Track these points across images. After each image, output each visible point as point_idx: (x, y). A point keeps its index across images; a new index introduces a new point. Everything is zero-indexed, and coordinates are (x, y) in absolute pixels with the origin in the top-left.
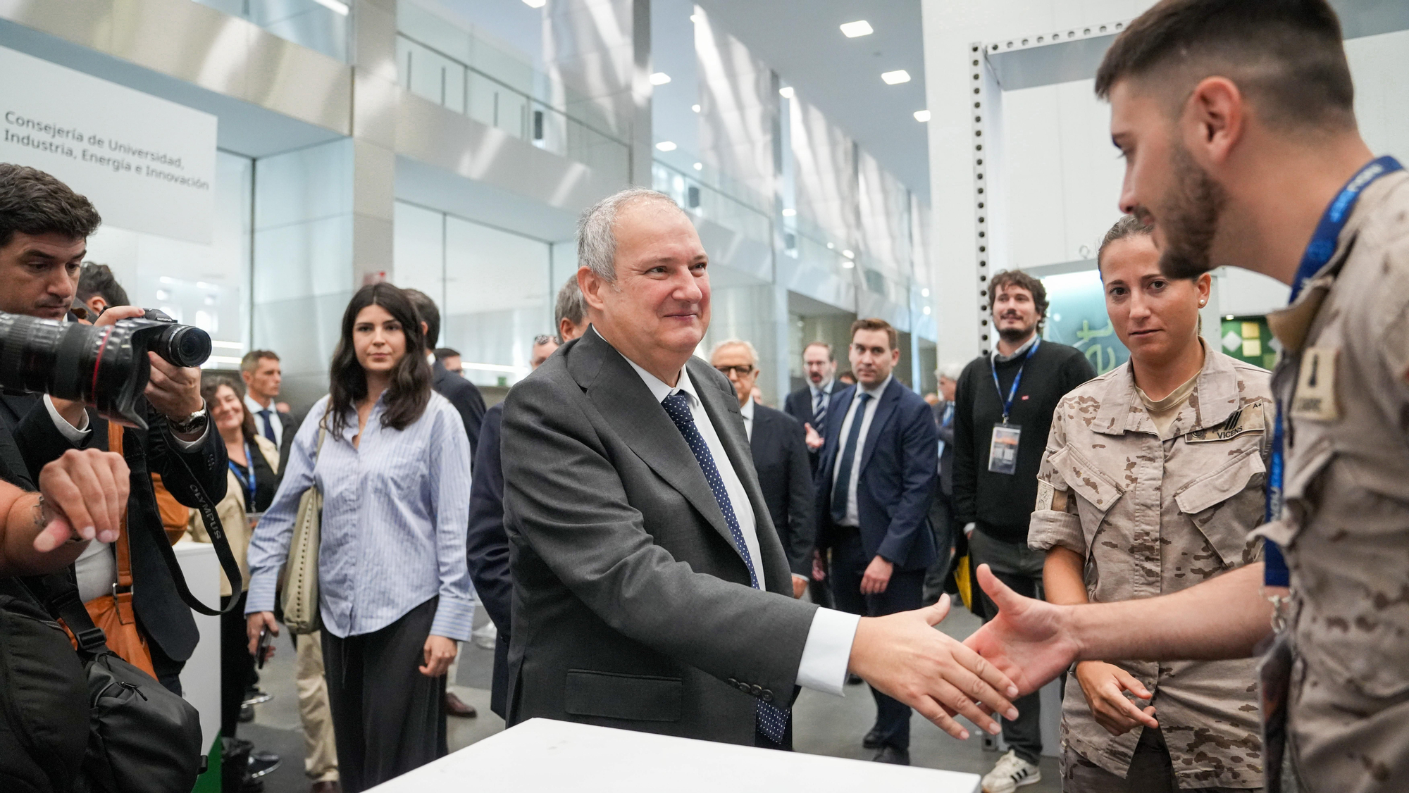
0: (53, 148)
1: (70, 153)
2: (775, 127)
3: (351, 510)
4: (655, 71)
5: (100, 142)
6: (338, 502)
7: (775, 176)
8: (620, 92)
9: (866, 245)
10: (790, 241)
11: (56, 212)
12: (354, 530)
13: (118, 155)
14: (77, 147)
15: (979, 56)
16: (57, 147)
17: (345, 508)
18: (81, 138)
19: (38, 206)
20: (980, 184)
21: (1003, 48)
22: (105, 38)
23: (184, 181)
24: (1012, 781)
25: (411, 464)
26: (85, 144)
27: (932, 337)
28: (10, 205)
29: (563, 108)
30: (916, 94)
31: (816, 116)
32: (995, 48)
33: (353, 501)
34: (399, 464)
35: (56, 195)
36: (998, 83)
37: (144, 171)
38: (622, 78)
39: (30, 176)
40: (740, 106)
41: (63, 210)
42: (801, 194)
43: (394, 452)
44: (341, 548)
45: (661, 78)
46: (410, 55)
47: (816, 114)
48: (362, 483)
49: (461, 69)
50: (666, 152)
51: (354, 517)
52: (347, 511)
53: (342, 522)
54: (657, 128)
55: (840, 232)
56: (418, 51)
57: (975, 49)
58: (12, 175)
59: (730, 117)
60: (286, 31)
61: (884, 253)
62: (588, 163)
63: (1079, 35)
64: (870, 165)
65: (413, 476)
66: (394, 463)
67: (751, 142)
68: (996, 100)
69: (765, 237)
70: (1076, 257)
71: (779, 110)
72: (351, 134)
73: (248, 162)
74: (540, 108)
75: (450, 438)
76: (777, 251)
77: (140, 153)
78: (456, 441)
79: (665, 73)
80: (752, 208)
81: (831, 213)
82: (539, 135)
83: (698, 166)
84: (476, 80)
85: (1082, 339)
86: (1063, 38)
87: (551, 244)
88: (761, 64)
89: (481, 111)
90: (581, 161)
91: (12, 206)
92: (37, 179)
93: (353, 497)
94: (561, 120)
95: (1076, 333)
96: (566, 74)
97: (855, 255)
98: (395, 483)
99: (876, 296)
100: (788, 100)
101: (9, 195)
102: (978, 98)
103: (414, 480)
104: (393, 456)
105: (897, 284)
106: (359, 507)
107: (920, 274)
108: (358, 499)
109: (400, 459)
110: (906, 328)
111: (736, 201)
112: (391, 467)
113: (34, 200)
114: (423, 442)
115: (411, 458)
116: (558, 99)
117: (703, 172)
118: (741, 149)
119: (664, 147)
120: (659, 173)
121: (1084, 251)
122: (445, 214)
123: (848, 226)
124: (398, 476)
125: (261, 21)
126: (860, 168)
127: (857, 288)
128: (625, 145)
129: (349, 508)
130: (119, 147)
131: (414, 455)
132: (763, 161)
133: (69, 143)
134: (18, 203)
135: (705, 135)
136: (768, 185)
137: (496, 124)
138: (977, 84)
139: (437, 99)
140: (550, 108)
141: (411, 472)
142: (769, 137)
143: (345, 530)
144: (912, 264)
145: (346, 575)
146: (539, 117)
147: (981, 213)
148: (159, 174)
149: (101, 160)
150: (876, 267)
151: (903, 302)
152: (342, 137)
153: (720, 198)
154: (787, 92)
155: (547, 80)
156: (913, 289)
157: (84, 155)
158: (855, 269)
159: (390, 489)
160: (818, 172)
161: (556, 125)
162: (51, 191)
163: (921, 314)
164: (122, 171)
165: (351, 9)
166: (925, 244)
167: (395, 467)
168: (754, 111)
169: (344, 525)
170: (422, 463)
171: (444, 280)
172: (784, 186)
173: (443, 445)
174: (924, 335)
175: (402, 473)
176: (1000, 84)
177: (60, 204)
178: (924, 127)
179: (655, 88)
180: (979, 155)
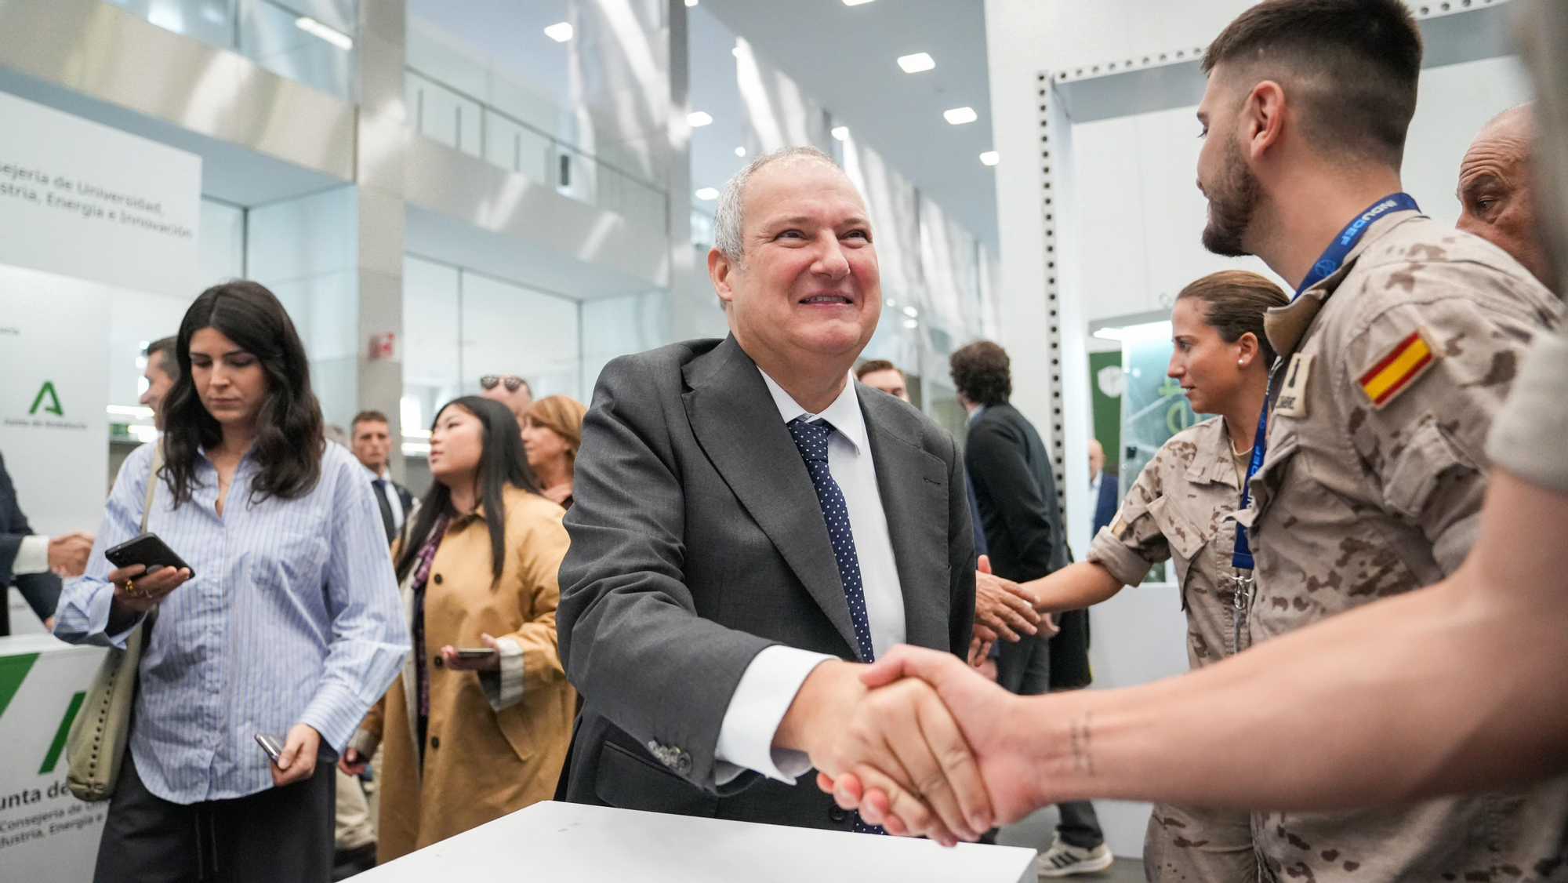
0: (14, 191)
1: (33, 196)
3: (212, 610)
4: (695, 110)
5: (68, 185)
6: (189, 598)
8: (655, 133)
9: (930, 302)
12: (217, 640)
13: (88, 200)
14: (42, 191)
15: (1046, 85)
16: (18, 191)
17: (201, 607)
18: (45, 180)
20: (1049, 225)
21: (1072, 77)
22: (77, 73)
23: (164, 229)
25: (308, 542)
26: (50, 187)
29: (592, 151)
30: (982, 134)
31: (873, 158)
32: (1063, 76)
33: (218, 597)
34: (292, 541)
36: (1068, 114)
37: (118, 217)
38: (657, 118)
43: (284, 524)
44: (192, 667)
45: (702, 119)
46: (421, 94)
48: (234, 571)
49: (477, 109)
50: (706, 199)
51: (219, 620)
52: (205, 612)
53: (194, 630)
54: (696, 173)
55: (901, 287)
56: (430, 89)
57: (1042, 78)
60: (281, 66)
61: (949, 311)
62: (621, 211)
63: (1155, 62)
64: (933, 213)
65: (311, 559)
66: (285, 541)
68: (1066, 135)
70: (1157, 306)
72: (355, 180)
73: (238, 213)
74: (567, 152)
75: (359, 501)
77: (114, 197)
78: (366, 505)
79: (707, 113)
81: (890, 266)
82: (565, 181)
84: (495, 122)
85: (1162, 396)
86: (1138, 65)
87: (581, 303)
88: (812, 102)
89: (500, 154)
90: (613, 210)
93: (216, 591)
94: (590, 165)
95: (1157, 391)
96: (595, 114)
97: (919, 314)
98: (287, 569)
99: (940, 357)
100: (841, 142)
102: (1046, 131)
103: (312, 563)
104: (283, 531)
106: (227, 606)
108: (225, 594)
109: (293, 535)
112: (280, 547)
114: (323, 509)
115: (308, 532)
116: (586, 141)
119: (704, 194)
120: (700, 223)
121: (1165, 299)
122: (461, 270)
123: (909, 281)
124: (291, 558)
125: (254, 55)
126: (922, 215)
127: (920, 349)
128: (661, 192)
129: (208, 607)
130: (89, 190)
131: (312, 528)
133: (31, 185)
137: (517, 168)
138: (1045, 116)
139: (451, 141)
140: (577, 150)
141: (308, 553)
143: (200, 641)
144: (980, 322)
145: (201, 708)
146: (565, 162)
147: (1051, 257)
148: (135, 221)
149: (69, 204)
150: (940, 326)
152: (343, 184)
154: (841, 133)
155: (574, 121)
157: (49, 201)
158: (917, 329)
159: (281, 578)
161: (584, 170)
164: (93, 218)
165: (355, 41)
166: (995, 299)
167: (287, 547)
169: (199, 633)
170: (323, 539)
171: (460, 343)
173: (350, 512)
175: (296, 554)
176: (1070, 116)
178: (991, 170)
179: (695, 130)
180: (1048, 193)
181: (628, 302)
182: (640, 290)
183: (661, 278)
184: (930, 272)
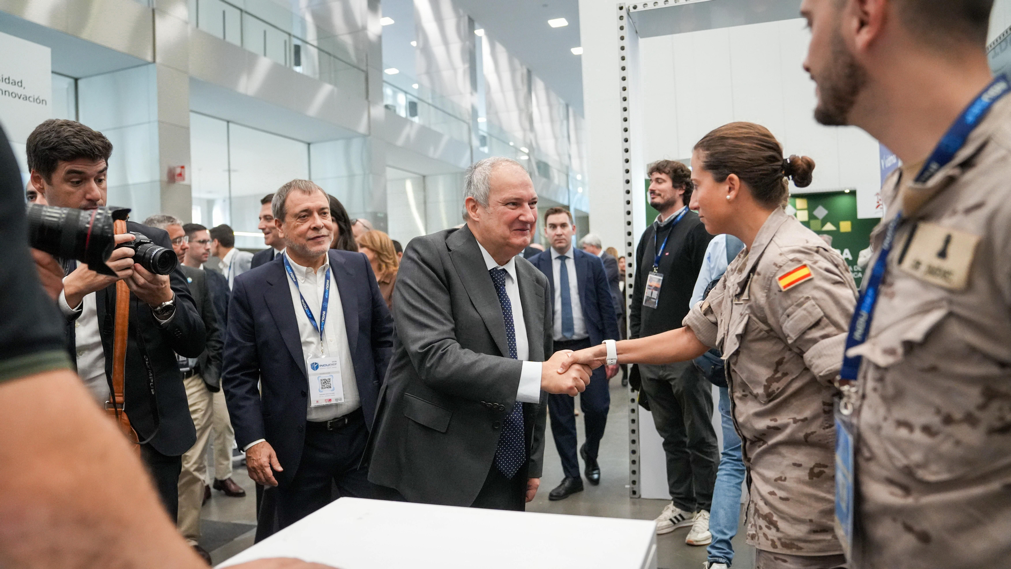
2: (472, 58)
4: (384, 16)
7: (472, 94)
8: (357, 31)
9: (537, 144)
10: (483, 141)
11: (81, 144)
15: (624, 13)
19: (69, 142)
20: (625, 104)
21: (640, 8)
23: (26, 98)
24: (671, 523)
27: (584, 209)
28: (52, 143)
29: (315, 43)
30: (573, 34)
31: (501, 50)
32: (635, 7)
35: (80, 133)
36: (637, 32)
38: (359, 22)
39: (63, 124)
40: (446, 42)
41: (85, 142)
42: (490, 105)
45: (388, 21)
46: (198, 1)
47: (500, 49)
49: (238, 12)
50: (391, 75)
54: (386, 58)
55: (519, 134)
57: (621, 8)
58: (53, 125)
59: (438, 50)
61: (549, 149)
62: (335, 83)
64: (539, 85)
67: (455, 69)
68: (635, 44)
69: (465, 138)
71: (474, 46)
72: (154, 61)
73: (72, 81)
74: (298, 43)
76: (474, 148)
79: (390, 18)
80: (456, 117)
81: (511, 120)
82: (298, 63)
83: (416, 86)
84: (249, 21)
86: (682, 2)
87: (309, 144)
88: (461, 11)
89: (253, 44)
90: (330, 83)
91: (54, 144)
92: (68, 125)
94: (314, 51)
96: (315, 16)
97: (529, 150)
99: (544, 180)
100: (481, 38)
101: (52, 138)
102: (623, 43)
105: (559, 171)
107: (575, 164)
110: (566, 203)
111: (444, 111)
113: (66, 138)
116: (311, 36)
117: (419, 90)
118: (446, 74)
119: (390, 72)
120: (388, 91)
122: (228, 122)
123: (524, 130)
126: (533, 87)
128: (363, 71)
132: (463, 83)
134: (57, 142)
135: (420, 63)
136: (466, 99)
137: (265, 54)
138: (622, 33)
139: (220, 35)
140: (307, 43)
142: (467, 66)
144: (570, 157)
146: (297, 49)
147: (626, 125)
148: (5, 92)
150: (544, 159)
151: (563, 184)
152: (148, 63)
153: (432, 109)
154: (480, 32)
155: (303, 21)
156: (571, 174)
158: (529, 160)
160: (502, 91)
161: (311, 54)
162: (78, 131)
163: (576, 193)
166: (578, 143)
168: (456, 47)
171: (229, 171)
172: (478, 100)
174: (578, 207)
177: (83, 138)
178: (579, 58)
179: (384, 27)
180: (624, 84)
181: (340, 144)
182: (348, 136)
183: (362, 128)
184: (537, 125)
